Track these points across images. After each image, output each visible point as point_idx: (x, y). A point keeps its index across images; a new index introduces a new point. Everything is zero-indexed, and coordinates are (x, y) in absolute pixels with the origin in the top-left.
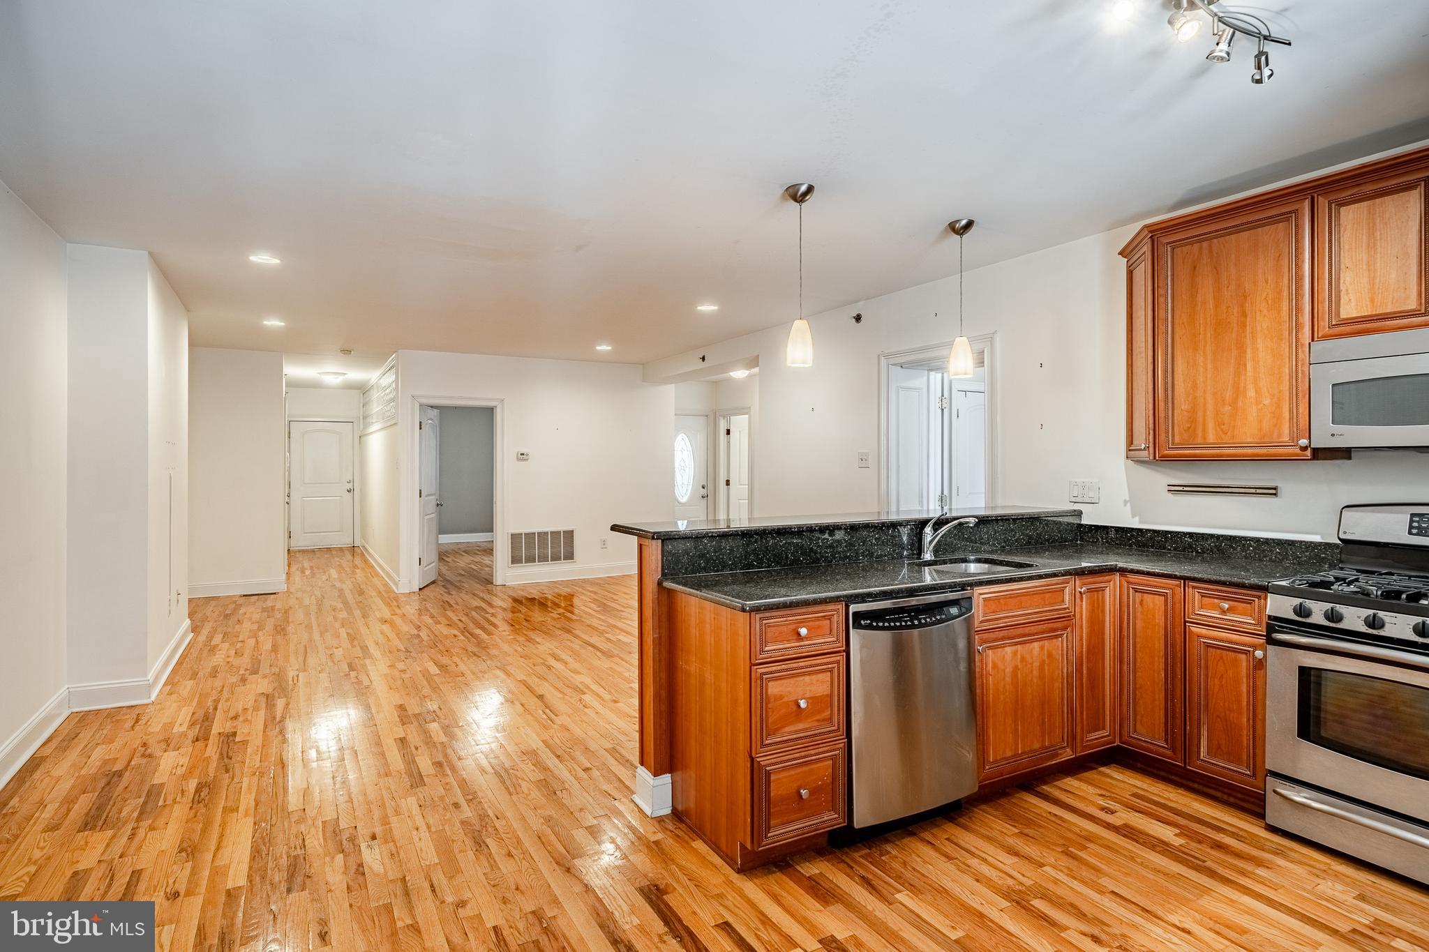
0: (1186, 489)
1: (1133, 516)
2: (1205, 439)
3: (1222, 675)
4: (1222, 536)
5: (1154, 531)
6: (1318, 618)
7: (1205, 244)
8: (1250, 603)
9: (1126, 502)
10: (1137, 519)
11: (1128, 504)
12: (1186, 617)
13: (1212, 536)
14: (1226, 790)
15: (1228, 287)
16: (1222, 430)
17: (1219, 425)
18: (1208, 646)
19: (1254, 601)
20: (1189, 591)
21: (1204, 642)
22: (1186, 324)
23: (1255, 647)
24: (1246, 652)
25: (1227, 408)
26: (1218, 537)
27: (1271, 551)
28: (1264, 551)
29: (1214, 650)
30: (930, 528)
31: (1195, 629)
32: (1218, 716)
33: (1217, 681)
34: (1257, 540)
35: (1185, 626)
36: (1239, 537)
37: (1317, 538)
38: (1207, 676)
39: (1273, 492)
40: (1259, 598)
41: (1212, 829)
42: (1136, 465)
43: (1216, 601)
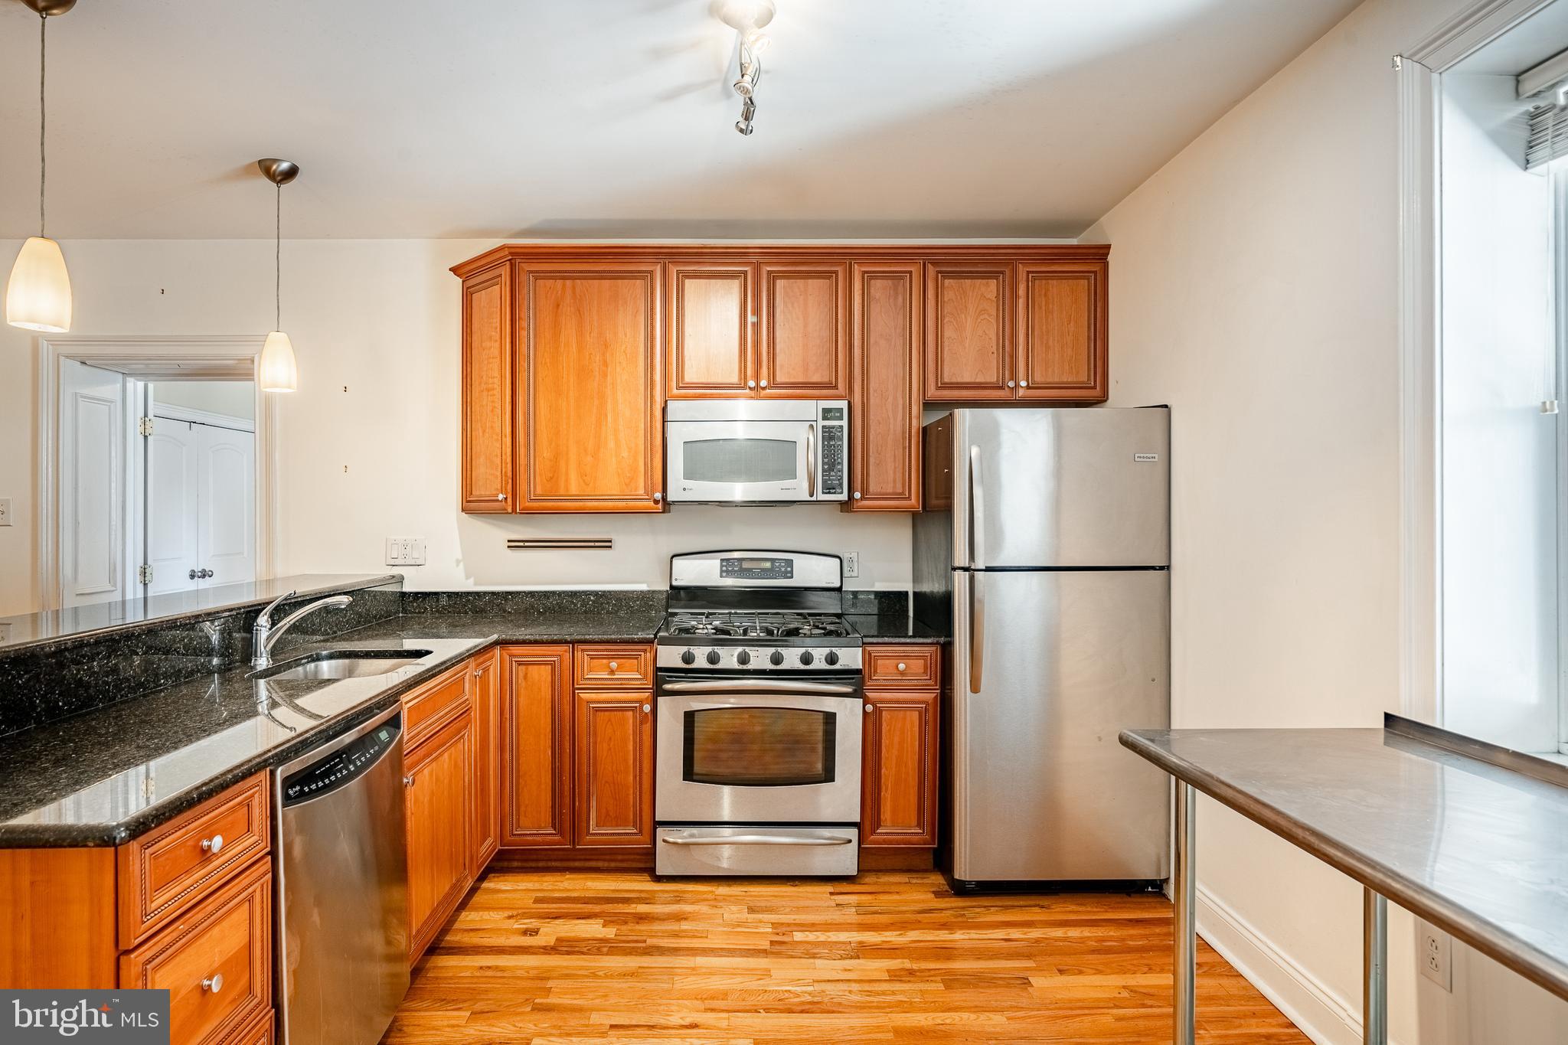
0: (527, 544)
1: (467, 577)
2: (567, 490)
3: (610, 739)
4: (564, 592)
5: (493, 593)
6: (701, 662)
7: (568, 283)
8: (637, 658)
9: (458, 562)
10: (471, 581)
11: (461, 565)
12: (575, 684)
13: (554, 593)
14: (608, 857)
15: (590, 333)
16: (584, 481)
17: (581, 476)
18: (597, 710)
19: (640, 655)
20: (578, 655)
21: (593, 708)
22: (549, 365)
23: (641, 702)
24: (634, 709)
25: (589, 459)
26: (560, 594)
27: (608, 603)
28: (602, 604)
29: (603, 713)
30: (266, 617)
31: (585, 696)
32: (606, 782)
33: (605, 745)
34: (596, 593)
35: (574, 693)
36: (579, 592)
37: (644, 587)
38: (595, 743)
39: (606, 544)
40: (645, 651)
41: (623, 903)
42: (470, 519)
43: (605, 661)
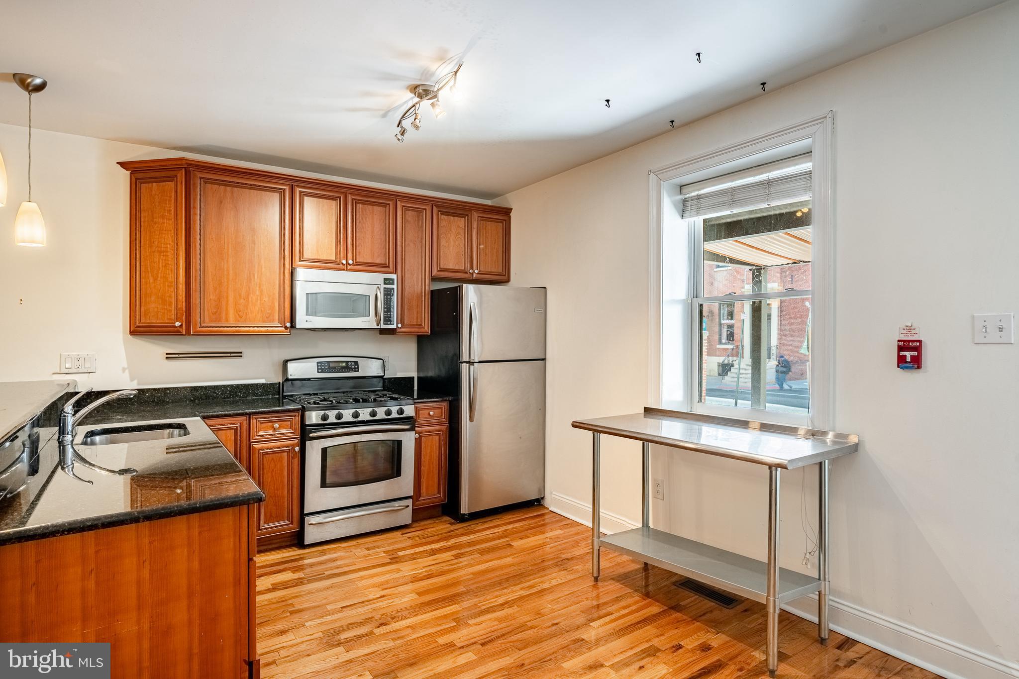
0: (180, 356)
1: (132, 380)
2: (227, 321)
3: (273, 470)
4: (209, 386)
5: (154, 389)
6: (332, 419)
7: (228, 188)
8: (290, 421)
9: (124, 370)
10: (135, 382)
11: (127, 371)
12: (251, 439)
13: (202, 387)
14: (267, 543)
15: (243, 222)
18: (264, 454)
19: (292, 419)
20: (253, 421)
21: (262, 453)
22: (214, 239)
23: (293, 446)
24: (288, 451)
25: (242, 301)
26: (206, 387)
29: (268, 455)
30: (71, 407)
31: (257, 446)
32: (270, 496)
33: (270, 474)
35: (250, 445)
38: (263, 474)
39: (238, 355)
40: (295, 416)
42: (135, 339)
43: (270, 424)
